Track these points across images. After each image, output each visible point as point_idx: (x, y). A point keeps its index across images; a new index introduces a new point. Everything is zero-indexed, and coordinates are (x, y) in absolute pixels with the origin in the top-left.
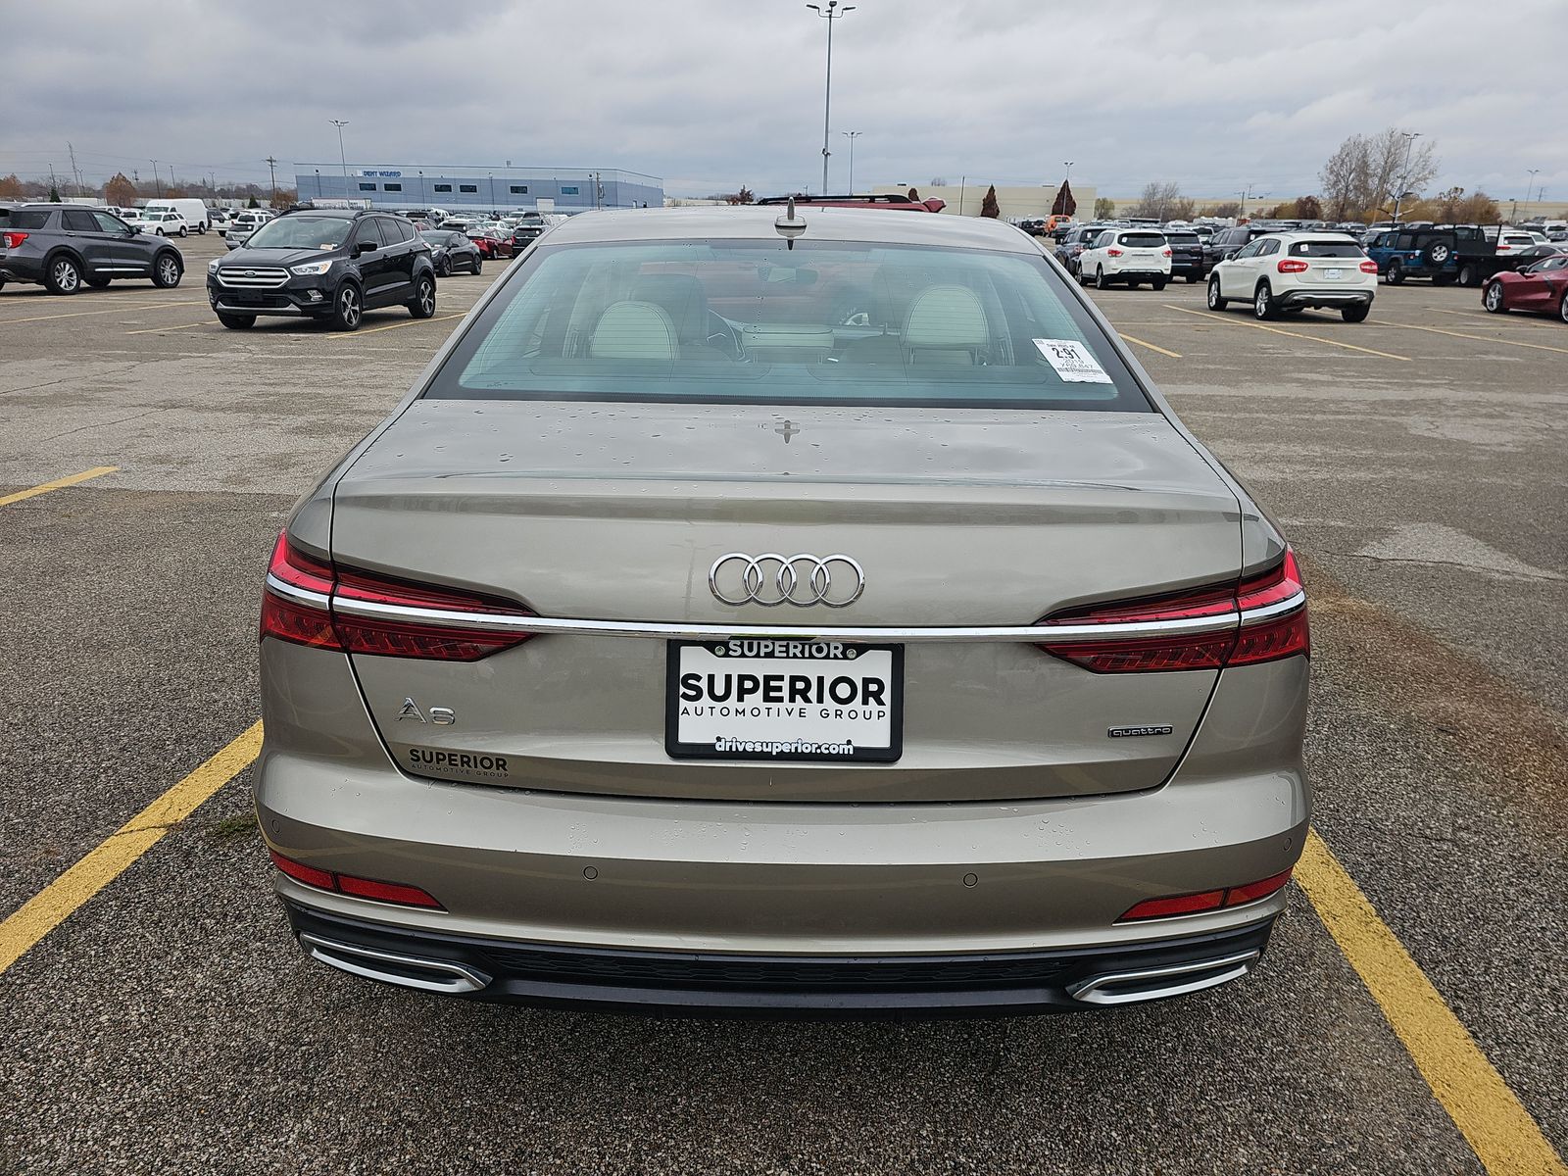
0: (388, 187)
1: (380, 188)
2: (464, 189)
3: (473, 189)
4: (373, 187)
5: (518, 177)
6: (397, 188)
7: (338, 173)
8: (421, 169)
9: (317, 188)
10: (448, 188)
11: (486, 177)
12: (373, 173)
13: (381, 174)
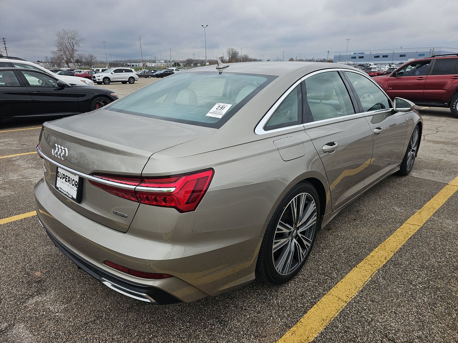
0: (360, 57)
1: (357, 58)
2: (384, 56)
3: (387, 56)
4: (355, 58)
5: (402, 52)
6: (363, 57)
7: (345, 54)
8: (371, 51)
9: (339, 59)
10: (378, 57)
11: (392, 52)
12: (356, 53)
13: (359, 53)
